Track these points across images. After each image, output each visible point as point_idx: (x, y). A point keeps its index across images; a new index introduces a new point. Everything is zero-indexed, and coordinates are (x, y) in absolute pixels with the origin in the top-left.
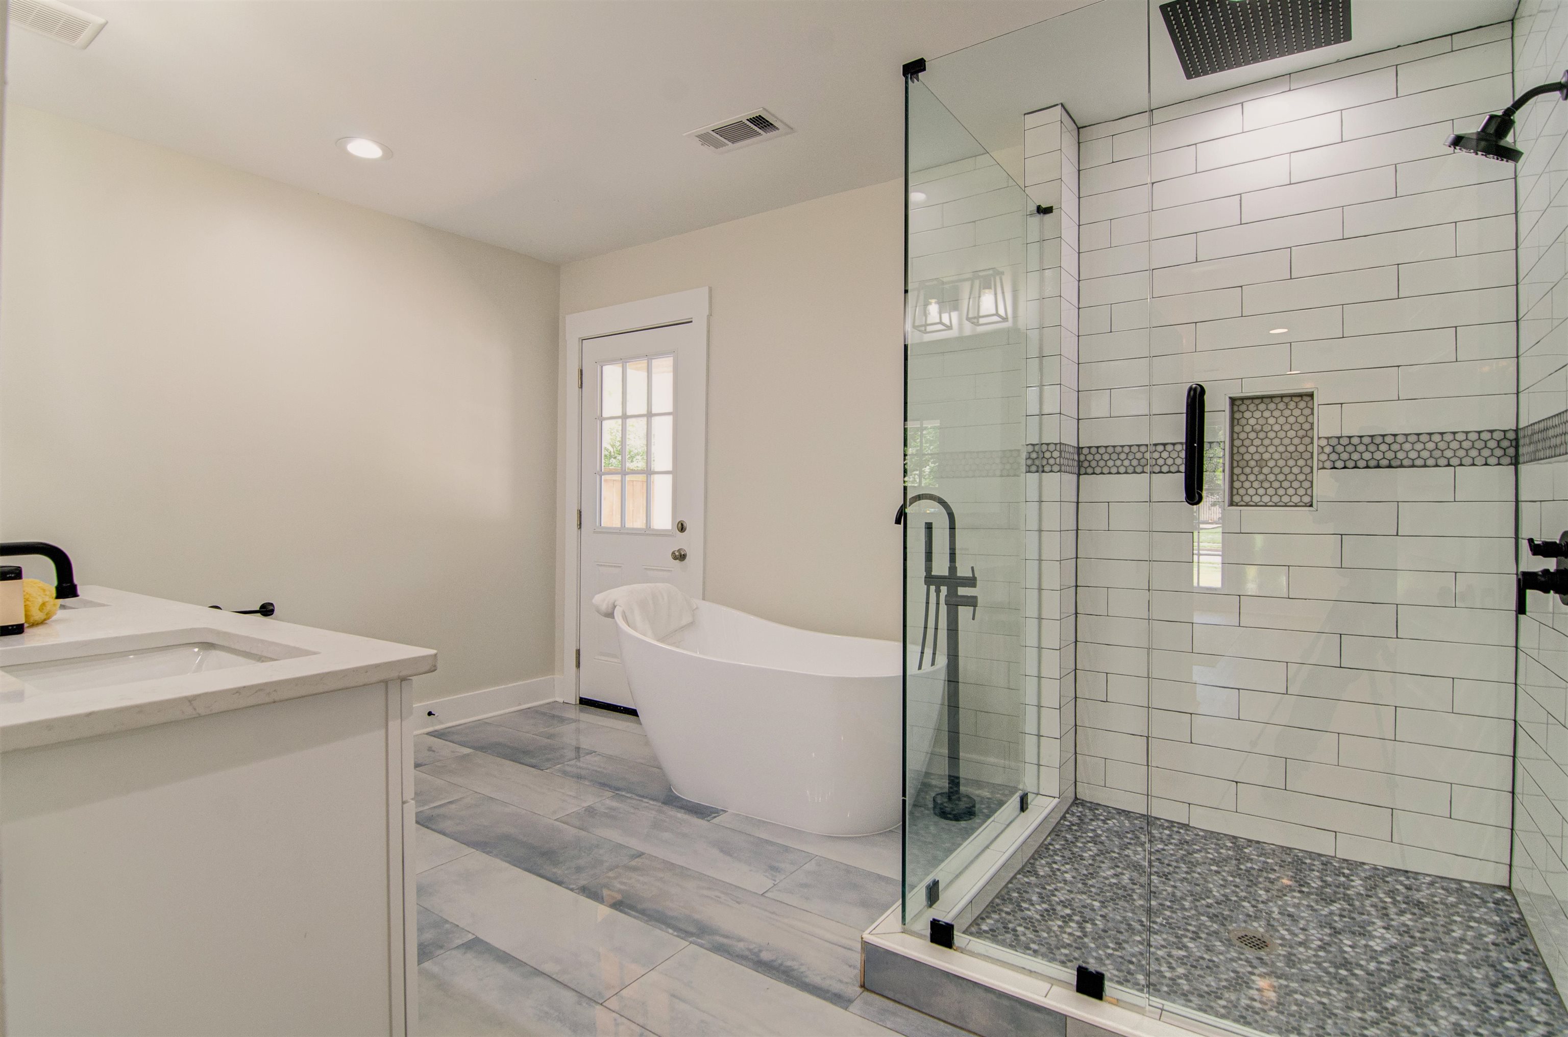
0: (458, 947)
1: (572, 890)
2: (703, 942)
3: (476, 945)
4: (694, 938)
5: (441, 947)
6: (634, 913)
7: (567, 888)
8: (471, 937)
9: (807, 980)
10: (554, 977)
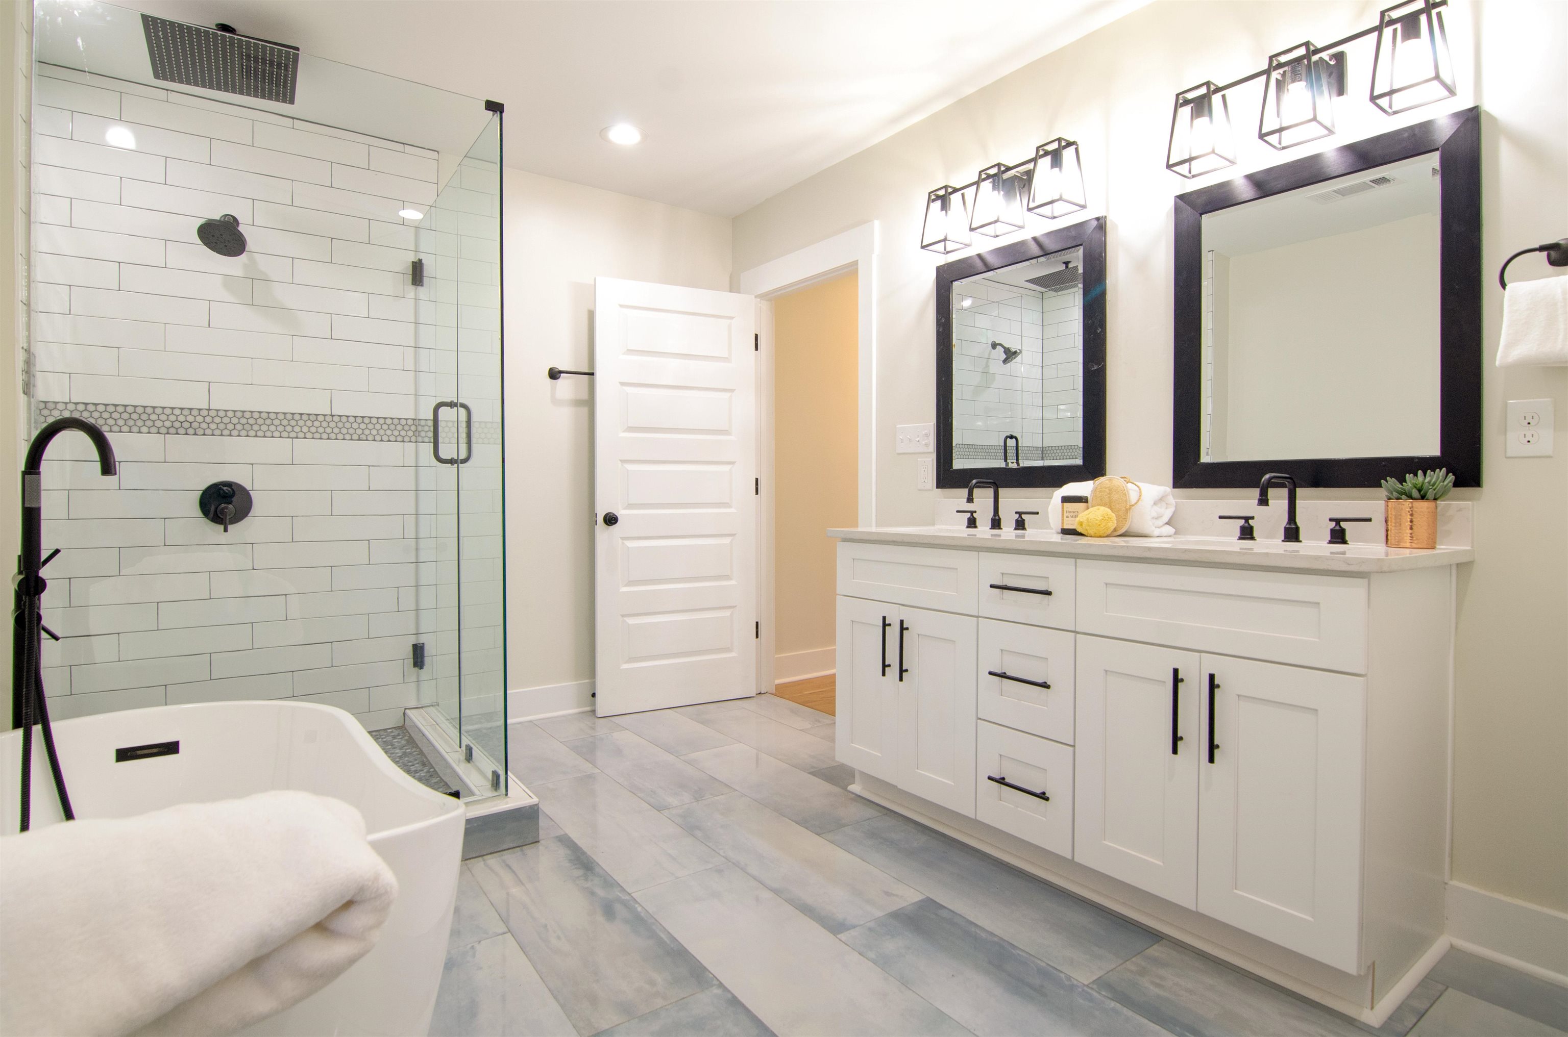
0: (854, 927)
1: (721, 985)
2: (619, 894)
3: (836, 927)
4: (623, 898)
5: (870, 929)
6: (663, 936)
7: (725, 989)
8: (842, 936)
9: (569, 852)
10: (762, 886)
